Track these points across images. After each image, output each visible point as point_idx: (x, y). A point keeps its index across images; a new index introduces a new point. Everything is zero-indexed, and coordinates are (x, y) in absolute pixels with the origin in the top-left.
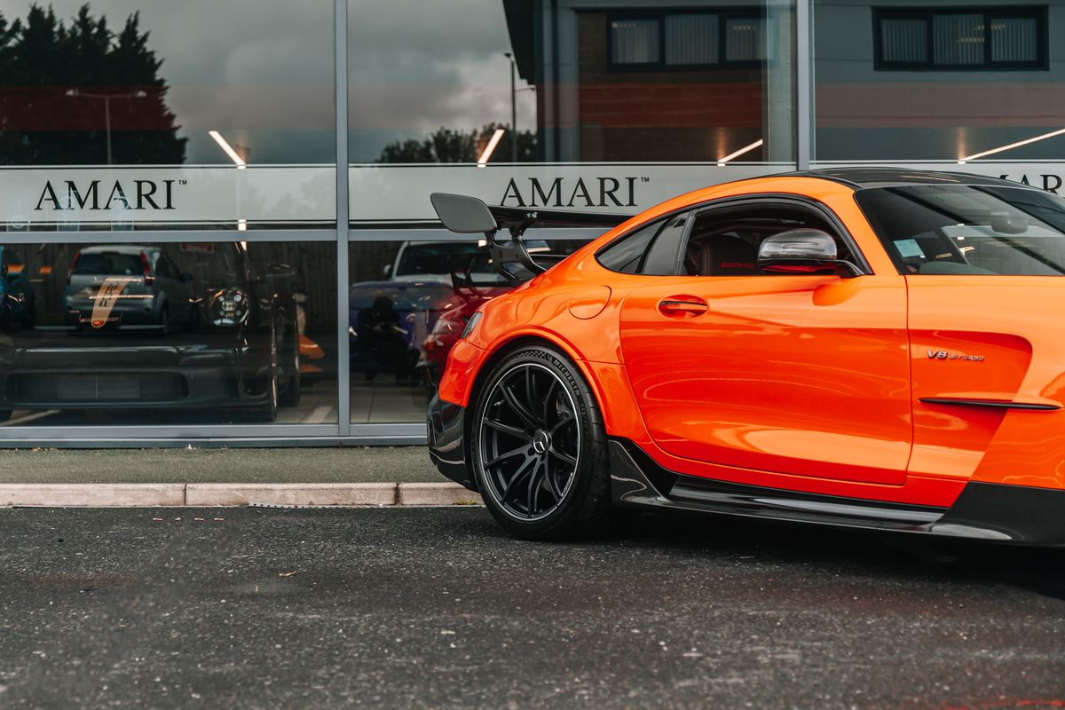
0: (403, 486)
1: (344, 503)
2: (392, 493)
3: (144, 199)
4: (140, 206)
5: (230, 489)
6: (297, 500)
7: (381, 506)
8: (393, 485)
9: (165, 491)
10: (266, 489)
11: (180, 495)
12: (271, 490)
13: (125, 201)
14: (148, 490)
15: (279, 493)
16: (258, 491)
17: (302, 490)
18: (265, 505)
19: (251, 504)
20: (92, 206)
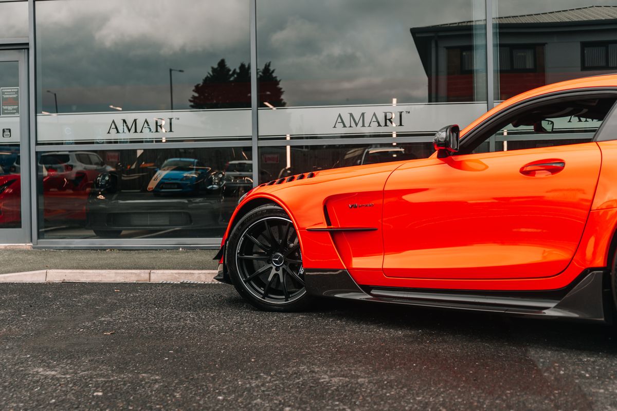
3: (159, 128)
4: (157, 131)
5: (172, 273)
6: (206, 279)
9: (140, 274)
10: (190, 273)
11: (147, 276)
12: (193, 274)
14: (131, 273)
15: (196, 276)
16: (186, 274)
17: (209, 273)
18: (189, 282)
19: (181, 281)
20: (134, 131)
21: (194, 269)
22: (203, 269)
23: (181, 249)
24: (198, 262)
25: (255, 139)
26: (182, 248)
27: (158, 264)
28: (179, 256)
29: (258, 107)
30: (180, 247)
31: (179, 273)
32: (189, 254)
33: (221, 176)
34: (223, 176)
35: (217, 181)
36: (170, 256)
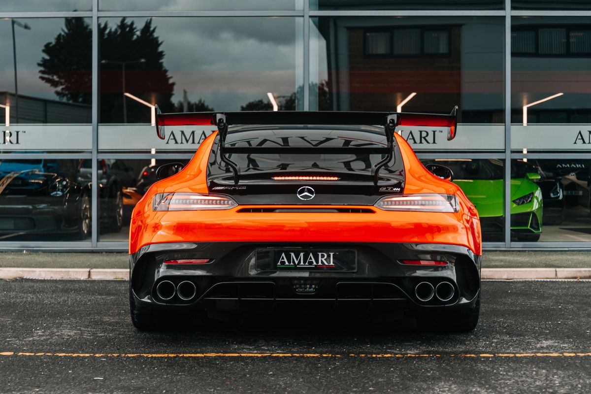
0: (93, 270)
1: (66, 278)
2: (88, 274)
4: (4, 142)
5: (17, 271)
6: (45, 276)
7: (82, 279)
8: (88, 270)
10: (32, 271)
12: (35, 271)
15: (38, 273)
16: (29, 271)
17: (48, 271)
18: (31, 278)
19: (25, 277)
21: (36, 267)
22: (43, 267)
23: (25, 252)
24: (40, 262)
25: (95, 152)
26: (26, 250)
27: (5, 263)
28: (22, 257)
29: (98, 123)
30: (24, 250)
31: (22, 271)
32: (32, 256)
33: (64, 183)
34: (67, 183)
35: (61, 188)
36: (15, 257)
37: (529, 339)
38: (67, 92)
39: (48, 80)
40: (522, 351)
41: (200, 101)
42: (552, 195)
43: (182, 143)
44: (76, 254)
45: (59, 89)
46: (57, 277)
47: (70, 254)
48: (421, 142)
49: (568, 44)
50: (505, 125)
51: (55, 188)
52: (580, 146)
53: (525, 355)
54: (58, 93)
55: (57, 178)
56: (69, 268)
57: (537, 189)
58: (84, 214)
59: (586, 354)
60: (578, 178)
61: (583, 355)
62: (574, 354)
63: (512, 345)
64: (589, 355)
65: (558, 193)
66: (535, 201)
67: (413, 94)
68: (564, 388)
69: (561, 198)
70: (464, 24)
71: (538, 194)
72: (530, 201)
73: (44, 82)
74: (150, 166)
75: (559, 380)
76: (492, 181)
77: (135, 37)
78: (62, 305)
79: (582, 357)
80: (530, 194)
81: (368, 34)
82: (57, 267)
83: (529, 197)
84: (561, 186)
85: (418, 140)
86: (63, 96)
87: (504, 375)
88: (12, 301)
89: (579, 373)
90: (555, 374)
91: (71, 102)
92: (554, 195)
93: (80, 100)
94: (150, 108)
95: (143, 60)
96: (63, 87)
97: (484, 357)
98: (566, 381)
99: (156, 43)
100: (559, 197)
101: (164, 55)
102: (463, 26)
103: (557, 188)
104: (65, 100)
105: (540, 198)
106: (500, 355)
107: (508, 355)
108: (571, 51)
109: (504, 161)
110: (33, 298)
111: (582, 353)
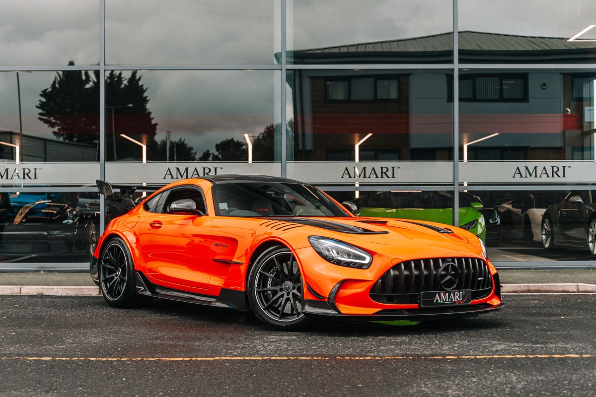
1: (80, 294)
2: (98, 290)
3: (26, 176)
4: (24, 178)
5: (37, 288)
6: (62, 293)
7: (94, 295)
8: (99, 287)
9: (13, 288)
10: (51, 288)
11: (19, 290)
12: (53, 289)
13: (18, 176)
14: (7, 288)
15: (55, 290)
16: (48, 289)
17: (65, 288)
18: (50, 294)
19: (44, 294)
20: (6, 178)
21: (54, 285)
22: (60, 285)
23: (42, 272)
24: (56, 281)
26: (43, 271)
28: (41, 277)
29: (105, 161)
30: (41, 270)
31: (42, 288)
32: (49, 275)
33: (75, 212)
34: (77, 212)
35: (71, 217)
36: (34, 276)
37: (485, 343)
38: (62, 133)
39: (46, 121)
40: (480, 354)
41: (181, 140)
42: (491, 221)
43: (177, 178)
44: (86, 273)
45: (56, 129)
46: (72, 293)
47: (82, 273)
48: (382, 177)
49: (501, 90)
50: (454, 162)
51: (66, 217)
52: (518, 179)
53: (484, 357)
54: (55, 133)
55: (68, 208)
56: (82, 285)
57: (480, 216)
58: (91, 239)
59: (535, 356)
60: (513, 207)
61: (533, 356)
62: (525, 356)
63: (472, 349)
64: (537, 357)
65: (496, 219)
66: (479, 226)
67: (370, 135)
68: (521, 383)
69: (499, 223)
70: (411, 74)
71: (482, 220)
72: (475, 227)
73: (42, 122)
74: (142, 197)
75: (516, 377)
76: (441, 210)
77: (123, 86)
78: (82, 317)
79: (532, 358)
80: (475, 221)
81: (328, 83)
82: (72, 285)
83: (474, 223)
84: (499, 213)
85: (379, 175)
86: (60, 136)
87: (469, 373)
88: (39, 315)
89: (531, 372)
90: (512, 372)
91: (67, 141)
92: (493, 221)
93: (75, 139)
94: (141, 147)
95: (130, 105)
96: (60, 127)
97: (449, 359)
98: (521, 378)
99: (141, 90)
100: (497, 222)
101: (149, 100)
102: (411, 76)
103: (495, 215)
104: (61, 139)
105: (483, 224)
106: (463, 357)
107: (470, 357)
108: (504, 97)
109: (452, 192)
110: (56, 312)
111: (531, 355)
